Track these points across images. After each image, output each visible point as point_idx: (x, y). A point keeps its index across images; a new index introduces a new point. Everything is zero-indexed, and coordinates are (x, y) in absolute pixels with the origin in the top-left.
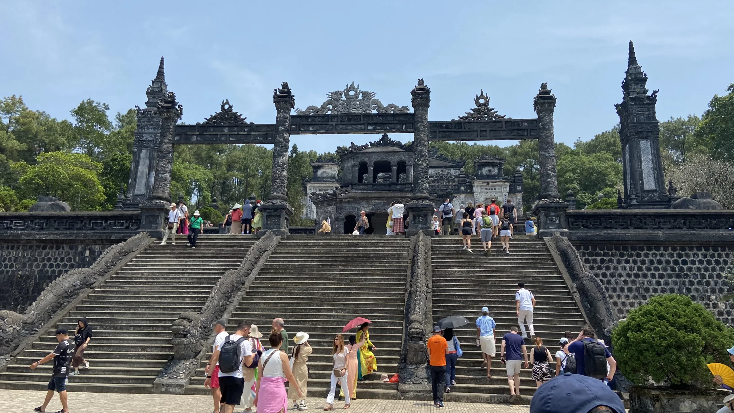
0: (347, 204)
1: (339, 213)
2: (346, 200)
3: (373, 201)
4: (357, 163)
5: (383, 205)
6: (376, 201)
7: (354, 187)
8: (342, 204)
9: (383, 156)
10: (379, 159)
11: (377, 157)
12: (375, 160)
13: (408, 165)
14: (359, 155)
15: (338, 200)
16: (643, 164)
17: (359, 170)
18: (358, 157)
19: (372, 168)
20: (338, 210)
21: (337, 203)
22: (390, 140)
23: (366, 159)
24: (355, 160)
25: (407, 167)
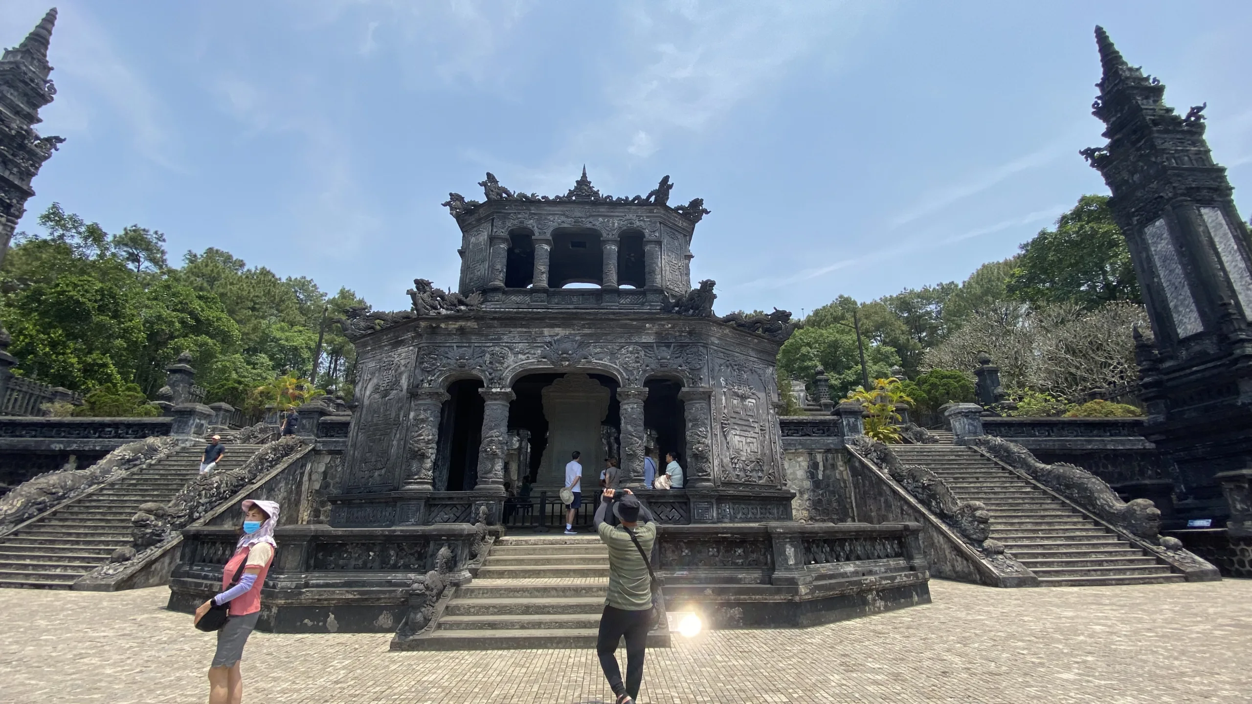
0: (456, 338)
1: (424, 370)
2: (453, 326)
3: (546, 331)
4: (503, 233)
5: (581, 345)
6: (557, 330)
7: (490, 296)
8: (439, 339)
9: (578, 214)
10: (567, 223)
11: (563, 218)
12: (555, 225)
13: (650, 242)
14: (507, 209)
15: (423, 324)
16: (1224, 259)
17: (510, 251)
18: (505, 217)
19: (547, 247)
20: (420, 360)
21: (419, 335)
22: (597, 193)
23: (531, 223)
24: (498, 223)
25: (647, 248)
